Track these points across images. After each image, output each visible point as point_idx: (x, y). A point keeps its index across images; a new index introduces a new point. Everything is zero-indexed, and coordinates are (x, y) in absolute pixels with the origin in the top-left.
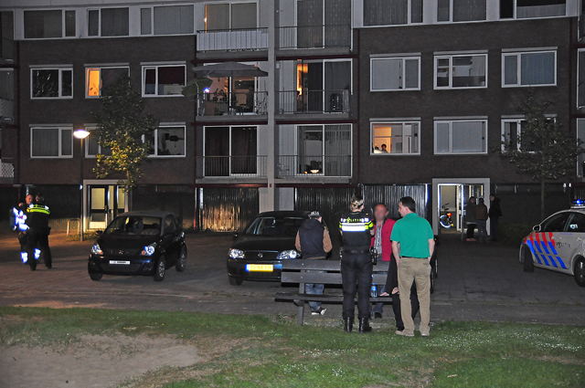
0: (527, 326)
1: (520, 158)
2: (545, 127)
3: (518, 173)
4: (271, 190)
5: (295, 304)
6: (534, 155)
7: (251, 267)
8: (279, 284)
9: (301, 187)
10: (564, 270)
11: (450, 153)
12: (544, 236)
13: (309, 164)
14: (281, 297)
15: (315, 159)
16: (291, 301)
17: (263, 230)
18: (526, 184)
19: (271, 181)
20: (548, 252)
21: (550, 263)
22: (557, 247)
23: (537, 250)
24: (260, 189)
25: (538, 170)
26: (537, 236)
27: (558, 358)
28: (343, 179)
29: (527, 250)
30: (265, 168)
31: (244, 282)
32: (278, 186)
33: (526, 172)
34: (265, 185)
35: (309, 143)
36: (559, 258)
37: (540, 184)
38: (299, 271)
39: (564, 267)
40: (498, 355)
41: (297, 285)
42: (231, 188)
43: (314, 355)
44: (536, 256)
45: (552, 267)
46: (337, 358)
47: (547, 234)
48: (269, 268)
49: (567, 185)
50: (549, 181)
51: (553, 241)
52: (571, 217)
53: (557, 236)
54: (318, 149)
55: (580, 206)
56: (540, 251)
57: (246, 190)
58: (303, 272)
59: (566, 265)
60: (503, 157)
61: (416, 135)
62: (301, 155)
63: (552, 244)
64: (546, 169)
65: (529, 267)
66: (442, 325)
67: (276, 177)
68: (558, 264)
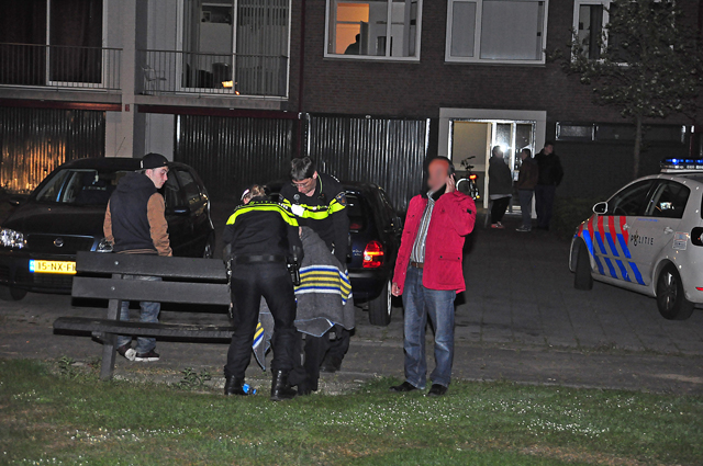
0: (529, 389)
1: (600, 73)
2: (650, 17)
3: (595, 102)
4: (128, 117)
5: (95, 339)
6: (626, 71)
7: (36, 266)
8: (68, 300)
9: (191, 115)
10: (640, 288)
11: (476, 60)
12: (611, 223)
13: (209, 69)
14: (65, 326)
15: (217, 60)
16: (88, 334)
17: (76, 192)
18: (611, 124)
19: (129, 98)
20: (616, 254)
21: (618, 272)
22: (630, 244)
23: (599, 252)
24: (108, 115)
25: (630, 99)
26: (601, 222)
27: (558, 450)
28: (270, 102)
29: (582, 247)
30: (117, 73)
31: (29, 295)
32: (142, 109)
33: (610, 101)
34: (117, 107)
35: (209, 29)
36: (633, 266)
37: (633, 126)
38: (109, 276)
39: (641, 282)
40: (450, 443)
41: (103, 304)
42: (54, 109)
43: (93, 440)
44: (596, 258)
45: (620, 282)
46: (135, 448)
47: (617, 218)
48: (67, 268)
49: (689, 129)
50: (650, 120)
51: (625, 233)
52: (662, 189)
53: (633, 224)
54: (222, 40)
55: (677, 169)
56: (604, 252)
57: (79, 113)
58: (116, 277)
59: (645, 278)
60: (572, 72)
61: (413, 22)
62: (191, 51)
63: (624, 237)
64: (645, 97)
65: (584, 281)
67: (139, 92)
68: (632, 276)
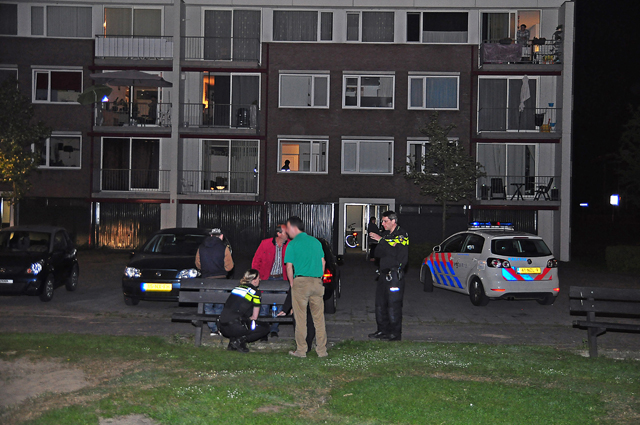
0: (422, 344)
1: (423, 179)
2: (448, 150)
3: (421, 194)
4: (173, 206)
5: (193, 324)
6: (438, 177)
7: (147, 287)
8: (177, 304)
9: (206, 205)
10: (460, 290)
11: (357, 172)
12: (443, 257)
13: (214, 180)
14: (177, 318)
15: (220, 175)
16: (189, 321)
17: (162, 247)
18: (428, 205)
19: (174, 196)
20: (446, 272)
21: (448, 282)
22: (454, 267)
23: (436, 271)
24: (162, 205)
25: (440, 192)
26: (437, 257)
27: (449, 375)
28: (249, 196)
29: (427, 269)
30: (167, 184)
31: (141, 302)
32: (181, 202)
33: (429, 194)
34: (168, 201)
35: (214, 159)
36: (456, 279)
37: (442, 206)
38: (198, 290)
39: (461, 287)
40: (393, 373)
41: (195, 305)
42: (132, 203)
43: (210, 377)
44: (436, 276)
45: (450, 287)
46: (234, 380)
47: (446, 254)
48: (167, 287)
49: (467, 207)
50: (450, 203)
51: (451, 261)
52: (469, 239)
53: (455, 257)
54: (224, 164)
55: (477, 228)
56: (439, 271)
57: (146, 205)
58: (202, 292)
59: (463, 285)
60: (408, 178)
61: (324, 153)
62: (206, 171)
63: (451, 264)
64: (447, 191)
65: (429, 287)
66: (341, 345)
67: (179, 192)
68: (455, 284)
